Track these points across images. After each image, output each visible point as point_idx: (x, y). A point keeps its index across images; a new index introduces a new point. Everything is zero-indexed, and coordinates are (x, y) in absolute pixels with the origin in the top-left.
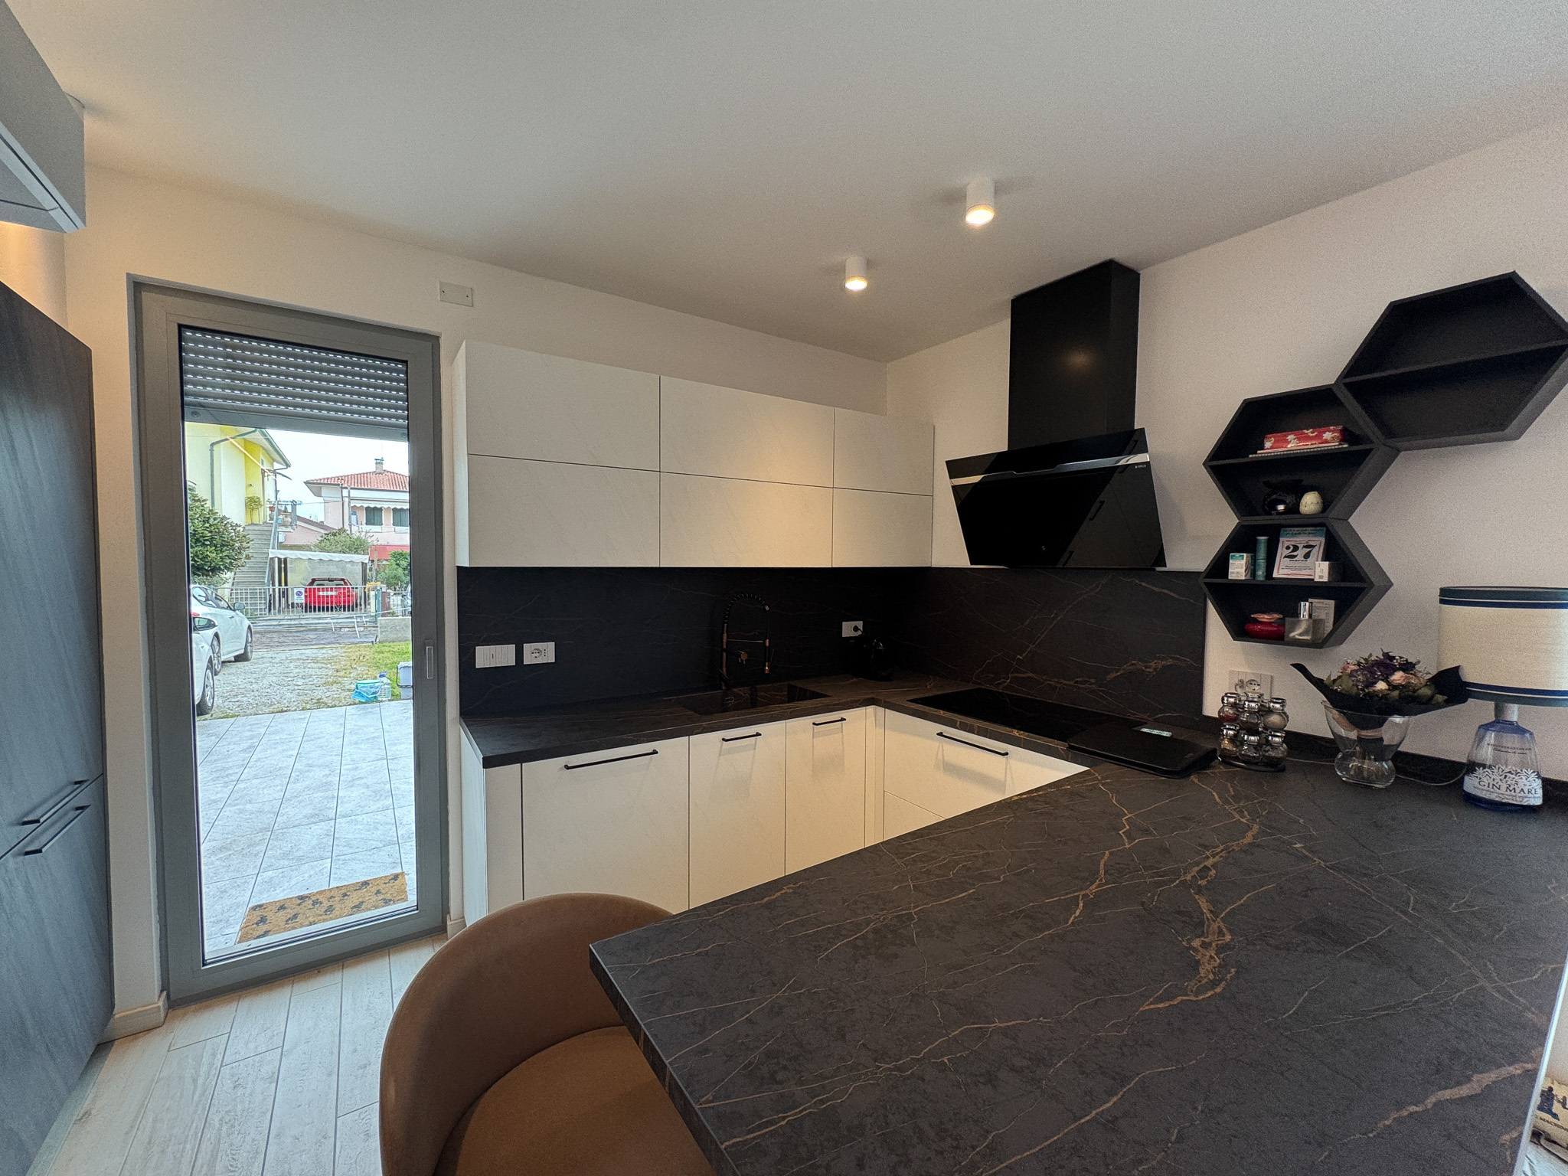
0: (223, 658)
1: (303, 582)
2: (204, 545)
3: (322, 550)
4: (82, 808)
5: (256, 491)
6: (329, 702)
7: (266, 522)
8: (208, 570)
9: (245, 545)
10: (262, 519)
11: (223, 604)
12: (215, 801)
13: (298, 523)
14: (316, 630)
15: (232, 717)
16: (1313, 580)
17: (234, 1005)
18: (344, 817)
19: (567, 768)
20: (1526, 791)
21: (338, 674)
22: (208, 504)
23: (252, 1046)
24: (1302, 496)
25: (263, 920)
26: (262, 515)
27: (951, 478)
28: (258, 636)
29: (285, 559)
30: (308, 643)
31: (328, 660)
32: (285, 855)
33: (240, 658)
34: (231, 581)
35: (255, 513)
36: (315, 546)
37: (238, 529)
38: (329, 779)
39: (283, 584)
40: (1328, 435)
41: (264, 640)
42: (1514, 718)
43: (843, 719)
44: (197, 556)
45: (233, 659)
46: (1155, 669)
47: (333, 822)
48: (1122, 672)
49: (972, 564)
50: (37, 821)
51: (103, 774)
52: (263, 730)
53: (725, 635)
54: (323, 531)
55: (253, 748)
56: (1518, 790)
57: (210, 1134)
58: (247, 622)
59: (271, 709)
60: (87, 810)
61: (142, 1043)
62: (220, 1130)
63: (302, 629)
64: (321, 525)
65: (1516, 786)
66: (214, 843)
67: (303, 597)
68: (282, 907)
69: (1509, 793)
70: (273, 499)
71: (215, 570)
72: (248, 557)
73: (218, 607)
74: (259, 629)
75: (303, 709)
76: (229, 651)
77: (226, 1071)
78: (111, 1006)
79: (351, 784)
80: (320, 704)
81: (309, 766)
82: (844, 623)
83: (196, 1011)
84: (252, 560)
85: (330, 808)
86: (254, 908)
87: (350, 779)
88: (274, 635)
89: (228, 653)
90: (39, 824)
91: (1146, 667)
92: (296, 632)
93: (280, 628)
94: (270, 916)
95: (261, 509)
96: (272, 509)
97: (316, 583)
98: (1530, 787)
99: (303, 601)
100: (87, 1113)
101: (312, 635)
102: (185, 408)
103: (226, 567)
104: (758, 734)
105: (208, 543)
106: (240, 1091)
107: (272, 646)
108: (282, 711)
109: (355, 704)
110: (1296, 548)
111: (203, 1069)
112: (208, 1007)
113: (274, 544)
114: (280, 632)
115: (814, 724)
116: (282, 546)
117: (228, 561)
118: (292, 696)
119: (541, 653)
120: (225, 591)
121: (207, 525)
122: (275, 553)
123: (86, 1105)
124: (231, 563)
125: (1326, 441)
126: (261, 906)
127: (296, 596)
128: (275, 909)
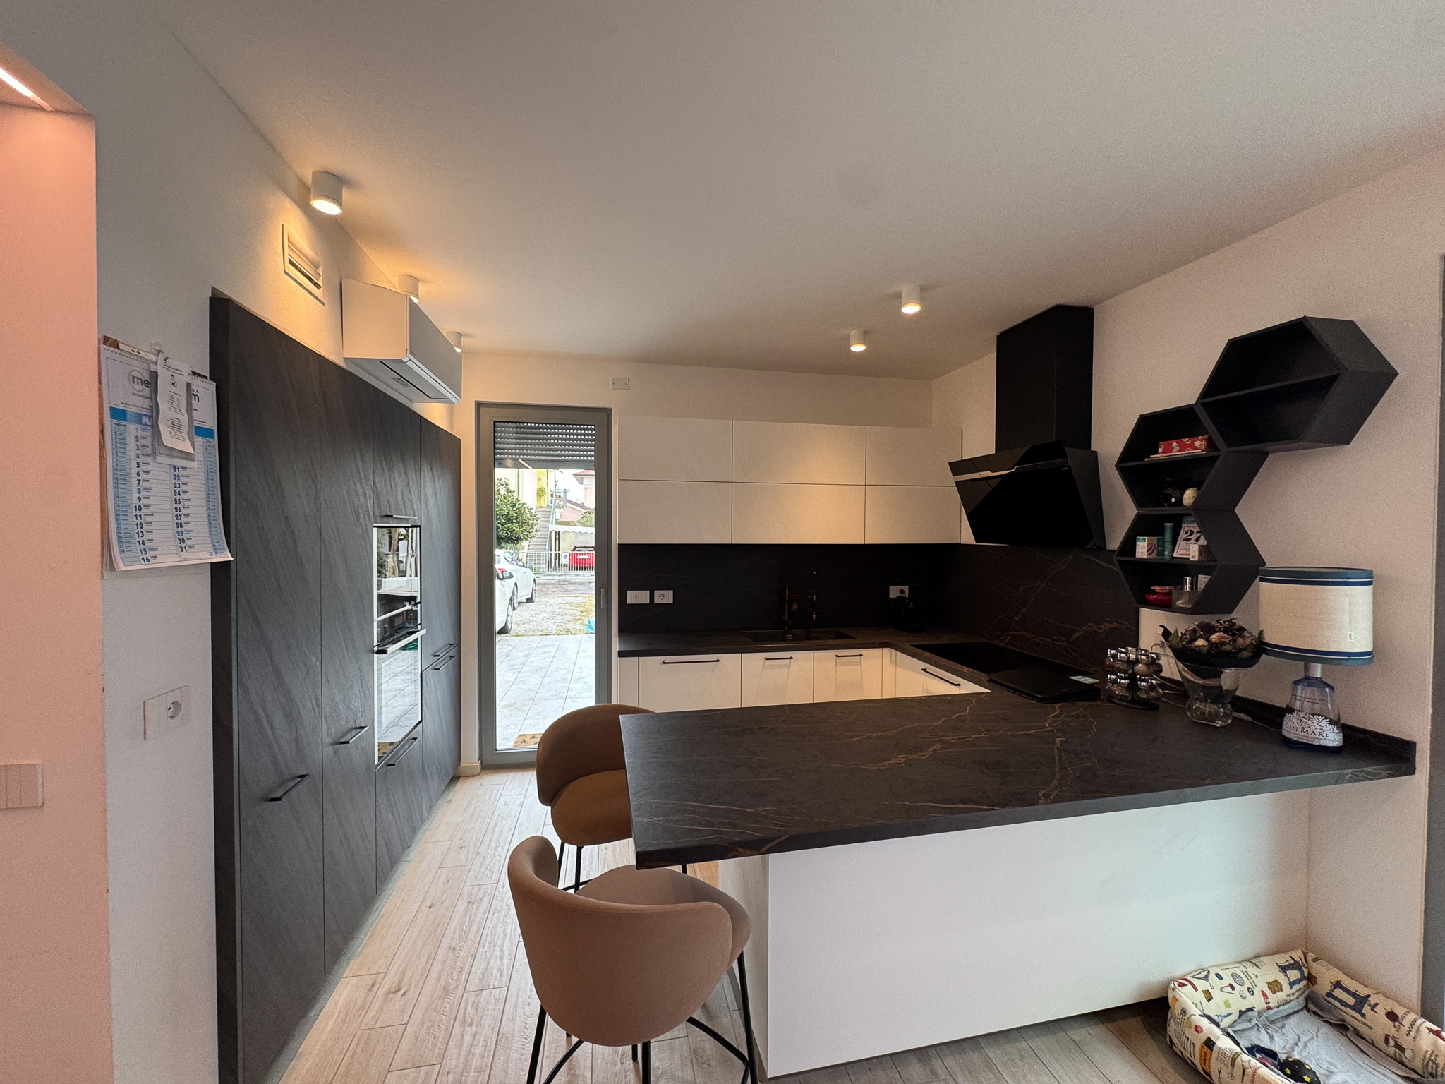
0: (519, 600)
1: (569, 548)
2: (512, 522)
3: (583, 525)
4: (452, 657)
5: (543, 484)
6: (574, 631)
7: (548, 505)
8: (513, 539)
9: (535, 522)
10: (546, 503)
11: (520, 563)
12: (508, 682)
13: (568, 504)
14: (575, 584)
15: (521, 636)
16: (1188, 558)
17: (507, 774)
18: (571, 698)
19: (664, 663)
20: (1317, 734)
21: (582, 614)
22: (516, 495)
23: (513, 791)
24: (1184, 492)
25: (524, 741)
26: (546, 499)
27: (953, 475)
28: (541, 586)
29: (559, 532)
30: (568, 593)
31: (577, 605)
32: (538, 714)
33: (530, 600)
34: (527, 548)
35: (542, 498)
36: (578, 522)
37: (532, 511)
38: (566, 677)
39: (557, 549)
40: (1197, 443)
41: (544, 589)
42: (1318, 675)
43: (861, 655)
44: (508, 530)
45: (525, 601)
46: (1105, 631)
47: (564, 700)
48: (1082, 632)
49: (976, 542)
50: (438, 656)
51: (460, 644)
52: (535, 646)
53: (787, 591)
54: (584, 511)
55: (529, 654)
56: (1310, 732)
57: (495, 818)
58: (534, 576)
59: (541, 633)
60: (454, 658)
61: (470, 780)
62: (498, 818)
63: (566, 582)
64: (582, 506)
65: (1308, 729)
66: (505, 703)
67: (568, 559)
68: (534, 737)
69: (1303, 734)
70: (553, 489)
71: (518, 539)
72: (536, 531)
73: (517, 565)
74: (542, 582)
75: (558, 635)
76: (523, 594)
77: (502, 798)
78: (460, 760)
79: (577, 680)
80: (568, 632)
81: (557, 668)
82: (891, 587)
83: (493, 773)
84: (539, 532)
85: (563, 693)
86: (521, 735)
87: (577, 677)
88: (550, 586)
89: (522, 596)
90: (438, 658)
91: (1099, 629)
92: (564, 584)
93: (553, 581)
94: (527, 740)
95: (546, 496)
96: (552, 495)
97: (577, 549)
98: (1321, 731)
99: (568, 563)
100: (451, 800)
101: (572, 587)
102: (497, 462)
103: (524, 538)
104: (791, 658)
105: (515, 521)
106: (507, 807)
107: (548, 594)
108: (547, 635)
109: (588, 634)
110: (1192, 533)
111: (494, 795)
112: (497, 772)
113: (552, 522)
114: (553, 584)
115: (837, 656)
116: (558, 522)
117: (525, 533)
118: (554, 627)
119: (665, 597)
120: (523, 555)
121: (515, 509)
122: (554, 528)
123: (450, 797)
124: (527, 535)
125: (1196, 448)
126: (524, 735)
127: (563, 559)
128: (530, 737)
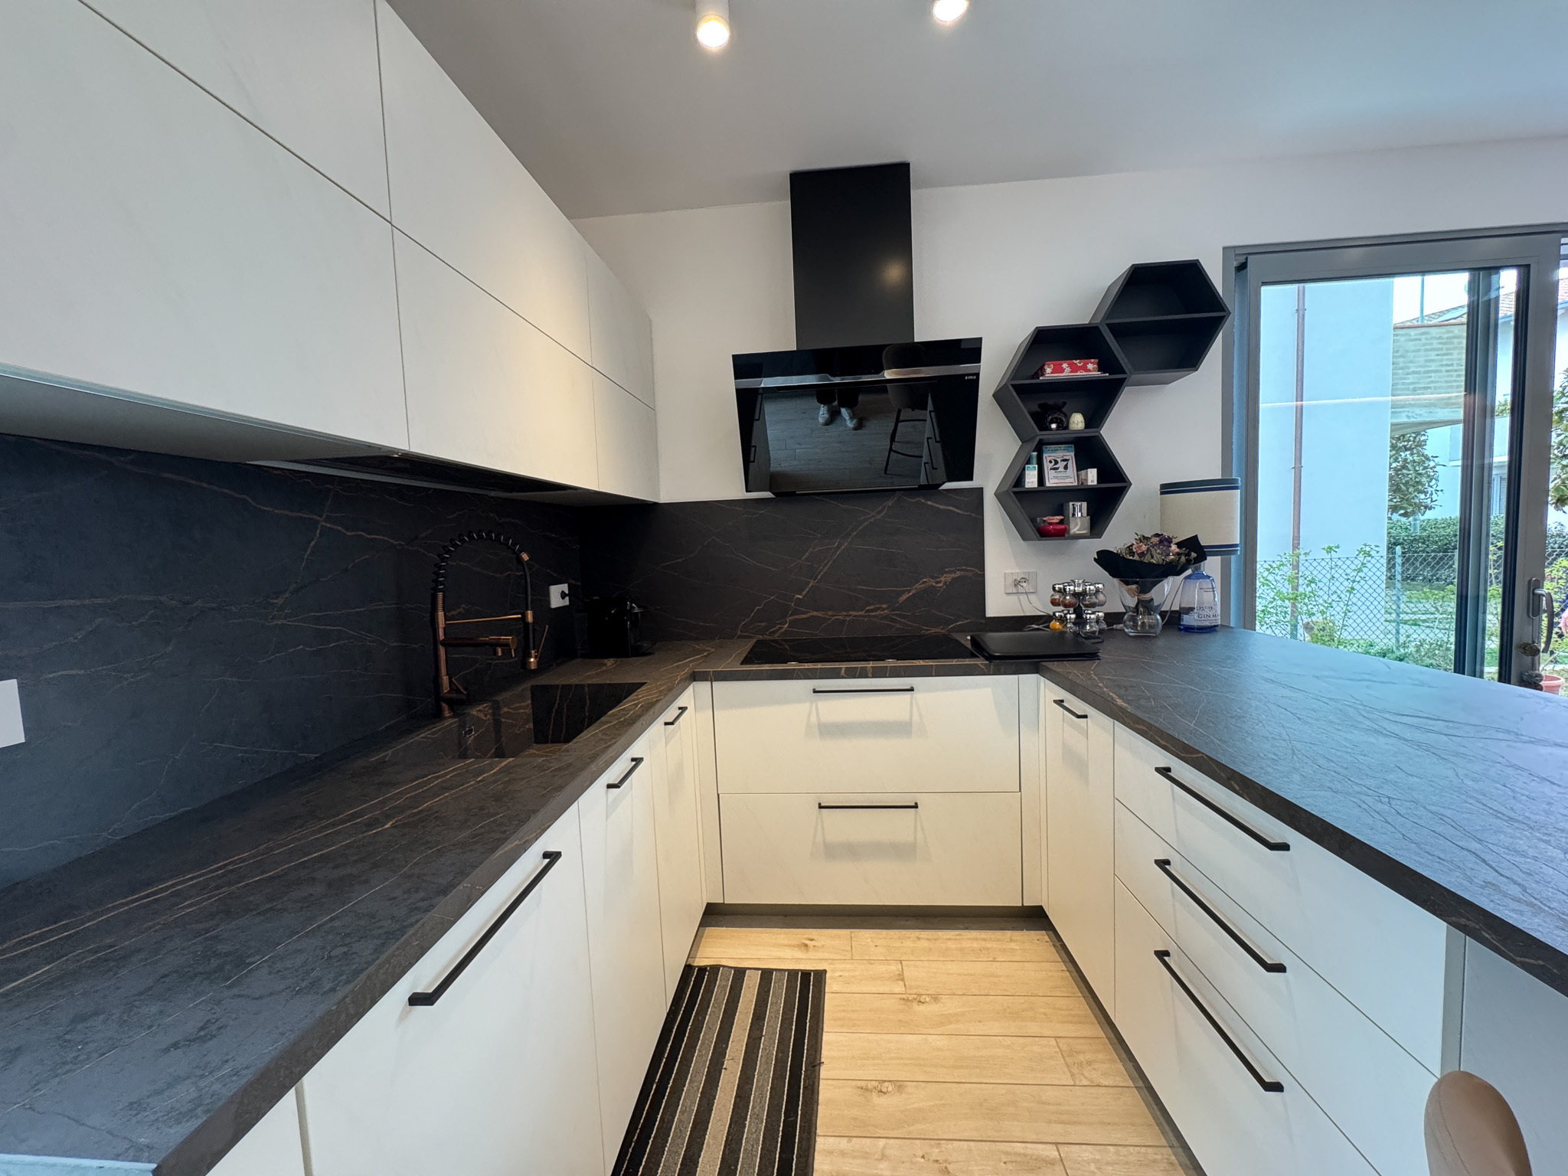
16: (1082, 485)
24: (1071, 416)
27: (736, 381)
40: (1090, 366)
46: (945, 583)
48: (913, 592)
49: (749, 493)
53: (441, 614)
82: (549, 590)
91: (937, 583)
110: (1056, 462)
125: (1089, 371)
